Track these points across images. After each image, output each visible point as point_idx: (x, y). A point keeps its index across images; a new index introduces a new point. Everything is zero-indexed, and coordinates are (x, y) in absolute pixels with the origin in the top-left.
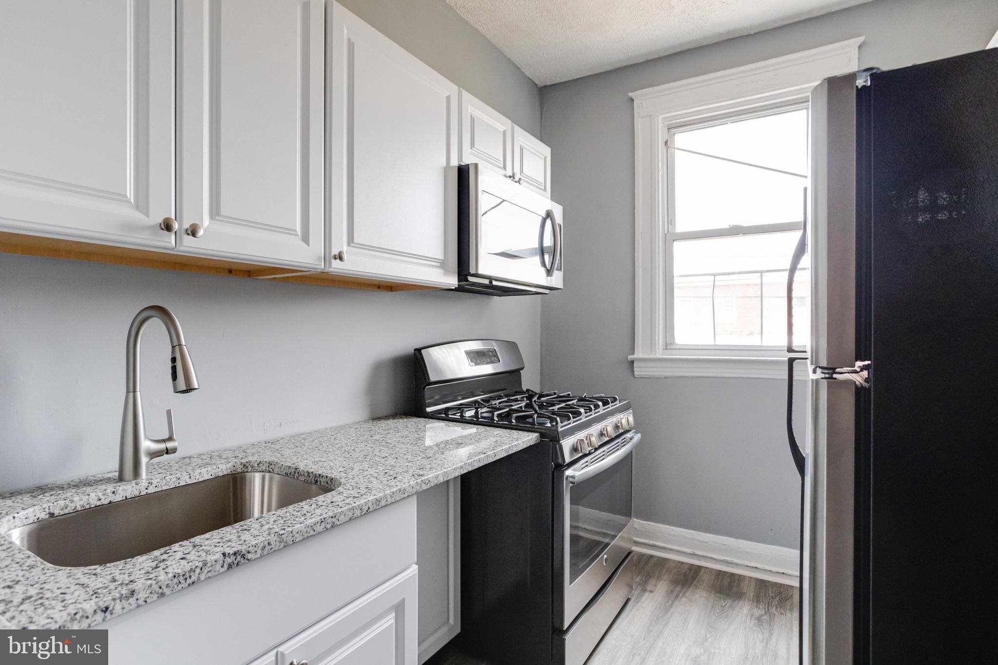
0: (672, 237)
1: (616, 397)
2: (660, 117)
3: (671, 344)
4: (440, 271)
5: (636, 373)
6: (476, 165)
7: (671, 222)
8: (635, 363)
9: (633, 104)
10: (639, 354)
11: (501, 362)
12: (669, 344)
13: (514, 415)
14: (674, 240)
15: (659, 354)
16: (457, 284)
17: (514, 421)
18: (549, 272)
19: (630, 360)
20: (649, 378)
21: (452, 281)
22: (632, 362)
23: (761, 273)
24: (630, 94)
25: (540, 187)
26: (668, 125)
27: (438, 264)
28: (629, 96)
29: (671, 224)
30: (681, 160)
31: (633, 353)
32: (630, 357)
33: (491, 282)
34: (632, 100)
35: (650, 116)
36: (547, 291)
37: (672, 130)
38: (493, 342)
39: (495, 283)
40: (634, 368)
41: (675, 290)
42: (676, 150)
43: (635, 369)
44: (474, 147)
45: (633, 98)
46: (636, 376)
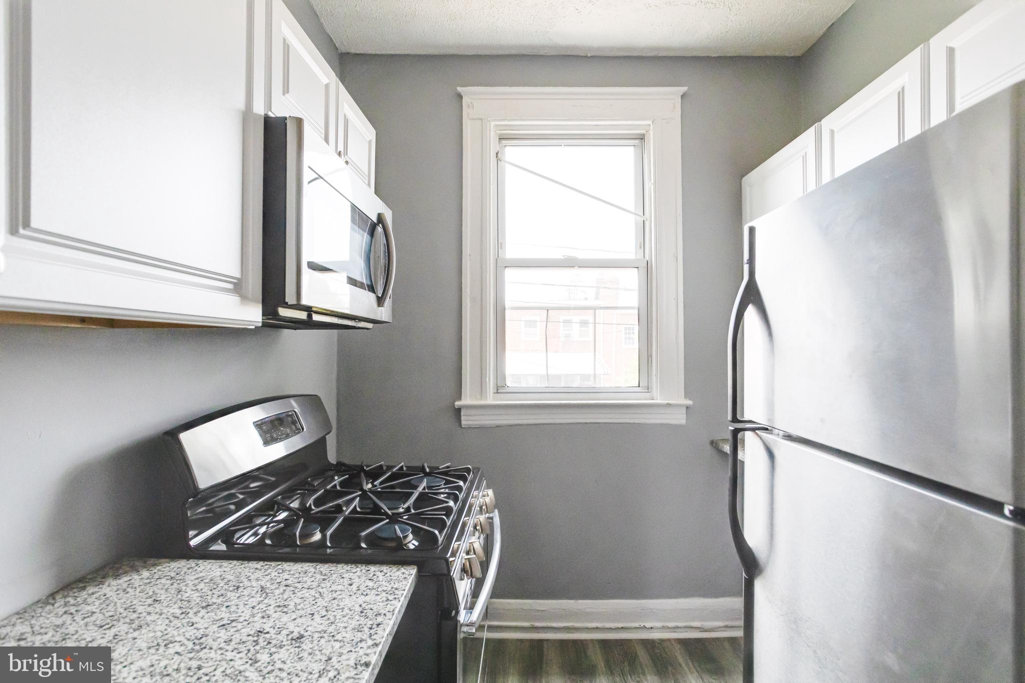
0: (502, 265)
1: (469, 466)
2: (493, 124)
3: (503, 387)
4: (234, 299)
5: (463, 423)
6: (299, 122)
7: (501, 245)
8: (462, 410)
9: (462, 101)
10: (466, 400)
11: (305, 430)
12: (499, 389)
13: (363, 534)
14: (506, 267)
15: (491, 400)
16: (261, 321)
17: (363, 545)
18: (380, 301)
19: (456, 407)
20: (479, 428)
21: (253, 315)
22: (458, 411)
23: (595, 310)
24: (459, 89)
25: (364, 180)
26: (500, 135)
27: (230, 286)
28: (456, 89)
29: (501, 248)
30: (511, 176)
31: (460, 398)
32: (457, 403)
33: (310, 316)
34: (460, 97)
35: (481, 119)
36: (370, 326)
37: (504, 142)
38: (293, 402)
39: (316, 317)
40: (460, 416)
41: (507, 322)
42: (507, 164)
43: (463, 418)
44: (288, 92)
45: (462, 94)
46: (463, 426)
